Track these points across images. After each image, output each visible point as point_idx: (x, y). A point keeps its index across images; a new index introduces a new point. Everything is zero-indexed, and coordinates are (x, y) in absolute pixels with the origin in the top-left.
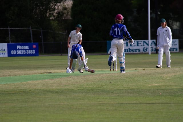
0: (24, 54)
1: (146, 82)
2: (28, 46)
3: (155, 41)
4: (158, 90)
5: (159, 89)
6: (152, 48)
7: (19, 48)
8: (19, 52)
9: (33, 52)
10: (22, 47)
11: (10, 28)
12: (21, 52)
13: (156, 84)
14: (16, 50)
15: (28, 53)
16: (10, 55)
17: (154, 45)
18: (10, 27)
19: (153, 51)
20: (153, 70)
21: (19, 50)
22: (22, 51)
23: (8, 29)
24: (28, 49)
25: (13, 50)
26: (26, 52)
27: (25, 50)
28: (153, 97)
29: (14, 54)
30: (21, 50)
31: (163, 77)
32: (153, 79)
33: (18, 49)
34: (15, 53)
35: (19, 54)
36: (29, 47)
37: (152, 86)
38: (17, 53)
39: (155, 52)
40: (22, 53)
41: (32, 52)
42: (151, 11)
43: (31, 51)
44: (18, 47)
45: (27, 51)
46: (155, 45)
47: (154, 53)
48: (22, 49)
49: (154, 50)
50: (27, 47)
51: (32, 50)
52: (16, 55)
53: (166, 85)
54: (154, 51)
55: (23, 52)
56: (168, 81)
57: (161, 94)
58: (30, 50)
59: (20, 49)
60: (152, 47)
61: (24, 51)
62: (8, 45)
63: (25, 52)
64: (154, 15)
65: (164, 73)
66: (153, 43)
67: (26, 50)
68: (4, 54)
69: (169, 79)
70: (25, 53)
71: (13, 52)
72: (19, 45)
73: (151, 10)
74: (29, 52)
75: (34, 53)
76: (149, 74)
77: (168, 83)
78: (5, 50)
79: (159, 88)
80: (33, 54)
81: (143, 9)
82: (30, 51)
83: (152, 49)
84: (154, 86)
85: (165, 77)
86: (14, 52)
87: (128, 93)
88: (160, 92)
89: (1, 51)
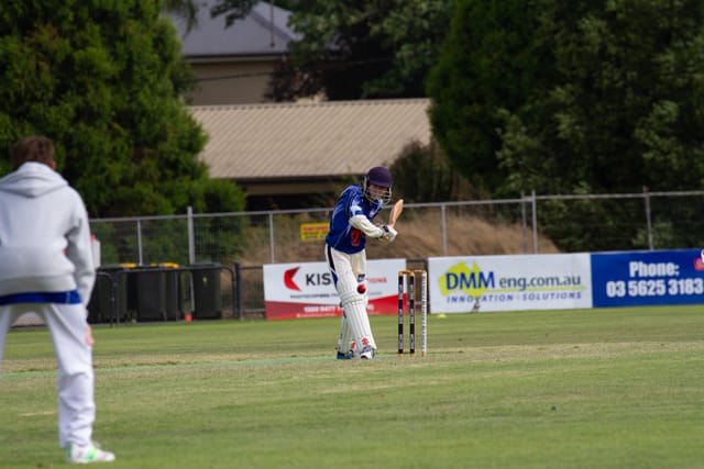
0: (657, 296)
2: (676, 263)
7: (637, 273)
8: (638, 289)
9: (695, 286)
10: (652, 266)
12: (648, 288)
14: (627, 278)
15: (673, 291)
16: (600, 299)
21: (637, 278)
22: (651, 282)
24: (674, 277)
25: (615, 280)
26: (668, 287)
27: (662, 281)
29: (616, 297)
30: (647, 278)
33: (632, 274)
34: (622, 293)
35: (638, 296)
36: (677, 267)
40: (651, 293)
43: (689, 282)
44: (634, 267)
45: (671, 282)
48: (649, 275)
50: (670, 269)
51: (694, 277)
52: (628, 301)
55: (655, 290)
58: (685, 278)
59: (641, 274)
61: (660, 283)
62: (594, 259)
63: (663, 287)
67: (666, 278)
68: (579, 295)
70: (662, 292)
71: (614, 289)
72: (637, 258)
74: (679, 286)
75: (699, 291)
78: (582, 280)
80: (694, 294)
82: (681, 282)
86: (617, 288)
89: (565, 283)
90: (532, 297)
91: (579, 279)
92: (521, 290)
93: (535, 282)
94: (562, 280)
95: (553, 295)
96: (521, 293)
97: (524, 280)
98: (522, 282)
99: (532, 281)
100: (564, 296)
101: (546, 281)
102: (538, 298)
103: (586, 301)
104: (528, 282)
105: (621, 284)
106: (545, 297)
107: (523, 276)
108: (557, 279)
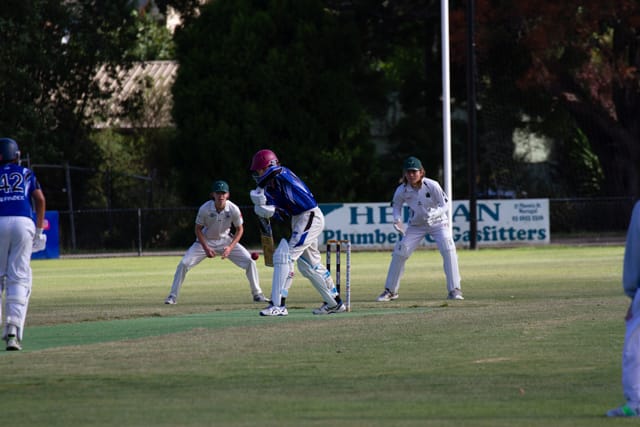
1: (462, 348)
3: (466, 203)
4: (511, 379)
5: (515, 375)
6: (458, 229)
13: (500, 355)
17: (464, 218)
19: (461, 239)
20: (475, 306)
28: (498, 403)
31: (521, 334)
32: (486, 338)
37: (486, 364)
39: (468, 243)
42: (453, 100)
46: (468, 220)
47: (465, 248)
49: (463, 236)
53: (537, 362)
54: (464, 239)
56: (541, 346)
57: (523, 391)
60: (457, 225)
64: (463, 115)
65: (518, 318)
66: (460, 212)
69: (542, 341)
73: (451, 96)
76: (470, 323)
77: (540, 355)
79: (514, 371)
83: (456, 232)
84: (492, 364)
85: (526, 332)
87: (408, 388)
88: (516, 386)
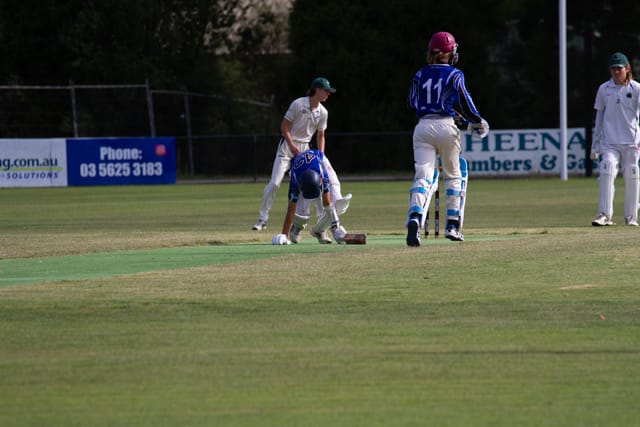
0: (123, 177)
1: (550, 275)
2: (139, 149)
3: (582, 131)
4: (594, 306)
5: (597, 302)
6: (573, 157)
7: (106, 156)
8: (107, 171)
9: (155, 168)
10: (119, 151)
11: (76, 87)
12: (116, 170)
13: (586, 283)
14: (97, 161)
15: (137, 173)
16: (75, 179)
17: (579, 146)
18: (76, 83)
19: (577, 167)
20: (575, 233)
21: (107, 161)
22: (117, 165)
23: (69, 91)
24: (138, 161)
25: (88, 164)
26: (132, 169)
27: (128, 164)
28: (576, 330)
29: (88, 177)
30: (115, 161)
31: (611, 260)
32: (574, 265)
33: (102, 157)
34: (93, 174)
35: (107, 176)
36: (140, 152)
37: (572, 291)
38: (101, 174)
39: (583, 171)
40: (118, 174)
41: (152, 168)
42: (571, 28)
43: (151, 165)
44: (104, 151)
45: (135, 165)
46: (583, 147)
47: (580, 176)
48: (117, 158)
49: (578, 164)
50: (134, 153)
51: (154, 162)
52: (98, 181)
53: (622, 288)
54: (580, 167)
55: (121, 171)
56: (629, 273)
57: (603, 318)
58: (147, 162)
59: (109, 157)
60: (572, 152)
61: (126, 166)
62: (69, 143)
63: (128, 169)
64: (580, 43)
65: (613, 245)
66: (576, 139)
67: (131, 162)
68: (56, 175)
69: (632, 268)
70: (127, 173)
71: (86, 170)
72: (107, 144)
73: (569, 22)
74: (141, 169)
75: (159, 172)
76: (564, 250)
77: (627, 282)
78: (59, 162)
79: (598, 298)
80: (155, 176)
81: (542, 21)
82: (144, 165)
83: (571, 159)
84: (578, 290)
85: (616, 259)
86: (89, 170)
87: (490, 314)
88: (598, 313)
89: (44, 164)
90: (15, 176)
91: (56, 161)
92: (5, 170)
93: (18, 163)
94: (41, 162)
95: (33, 174)
96: (6, 173)
97: (9, 161)
98: (6, 163)
99: (15, 162)
100: (42, 176)
101: (27, 162)
102: (20, 177)
103: (62, 180)
104: (12, 163)
105: (93, 166)
106: (27, 176)
107: (7, 158)
108: (38, 161)
